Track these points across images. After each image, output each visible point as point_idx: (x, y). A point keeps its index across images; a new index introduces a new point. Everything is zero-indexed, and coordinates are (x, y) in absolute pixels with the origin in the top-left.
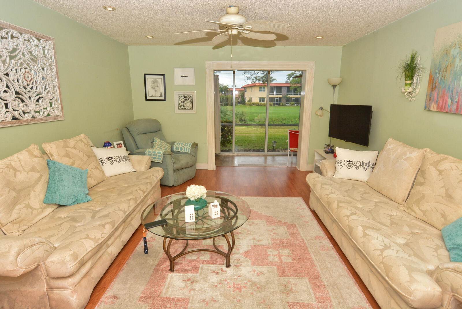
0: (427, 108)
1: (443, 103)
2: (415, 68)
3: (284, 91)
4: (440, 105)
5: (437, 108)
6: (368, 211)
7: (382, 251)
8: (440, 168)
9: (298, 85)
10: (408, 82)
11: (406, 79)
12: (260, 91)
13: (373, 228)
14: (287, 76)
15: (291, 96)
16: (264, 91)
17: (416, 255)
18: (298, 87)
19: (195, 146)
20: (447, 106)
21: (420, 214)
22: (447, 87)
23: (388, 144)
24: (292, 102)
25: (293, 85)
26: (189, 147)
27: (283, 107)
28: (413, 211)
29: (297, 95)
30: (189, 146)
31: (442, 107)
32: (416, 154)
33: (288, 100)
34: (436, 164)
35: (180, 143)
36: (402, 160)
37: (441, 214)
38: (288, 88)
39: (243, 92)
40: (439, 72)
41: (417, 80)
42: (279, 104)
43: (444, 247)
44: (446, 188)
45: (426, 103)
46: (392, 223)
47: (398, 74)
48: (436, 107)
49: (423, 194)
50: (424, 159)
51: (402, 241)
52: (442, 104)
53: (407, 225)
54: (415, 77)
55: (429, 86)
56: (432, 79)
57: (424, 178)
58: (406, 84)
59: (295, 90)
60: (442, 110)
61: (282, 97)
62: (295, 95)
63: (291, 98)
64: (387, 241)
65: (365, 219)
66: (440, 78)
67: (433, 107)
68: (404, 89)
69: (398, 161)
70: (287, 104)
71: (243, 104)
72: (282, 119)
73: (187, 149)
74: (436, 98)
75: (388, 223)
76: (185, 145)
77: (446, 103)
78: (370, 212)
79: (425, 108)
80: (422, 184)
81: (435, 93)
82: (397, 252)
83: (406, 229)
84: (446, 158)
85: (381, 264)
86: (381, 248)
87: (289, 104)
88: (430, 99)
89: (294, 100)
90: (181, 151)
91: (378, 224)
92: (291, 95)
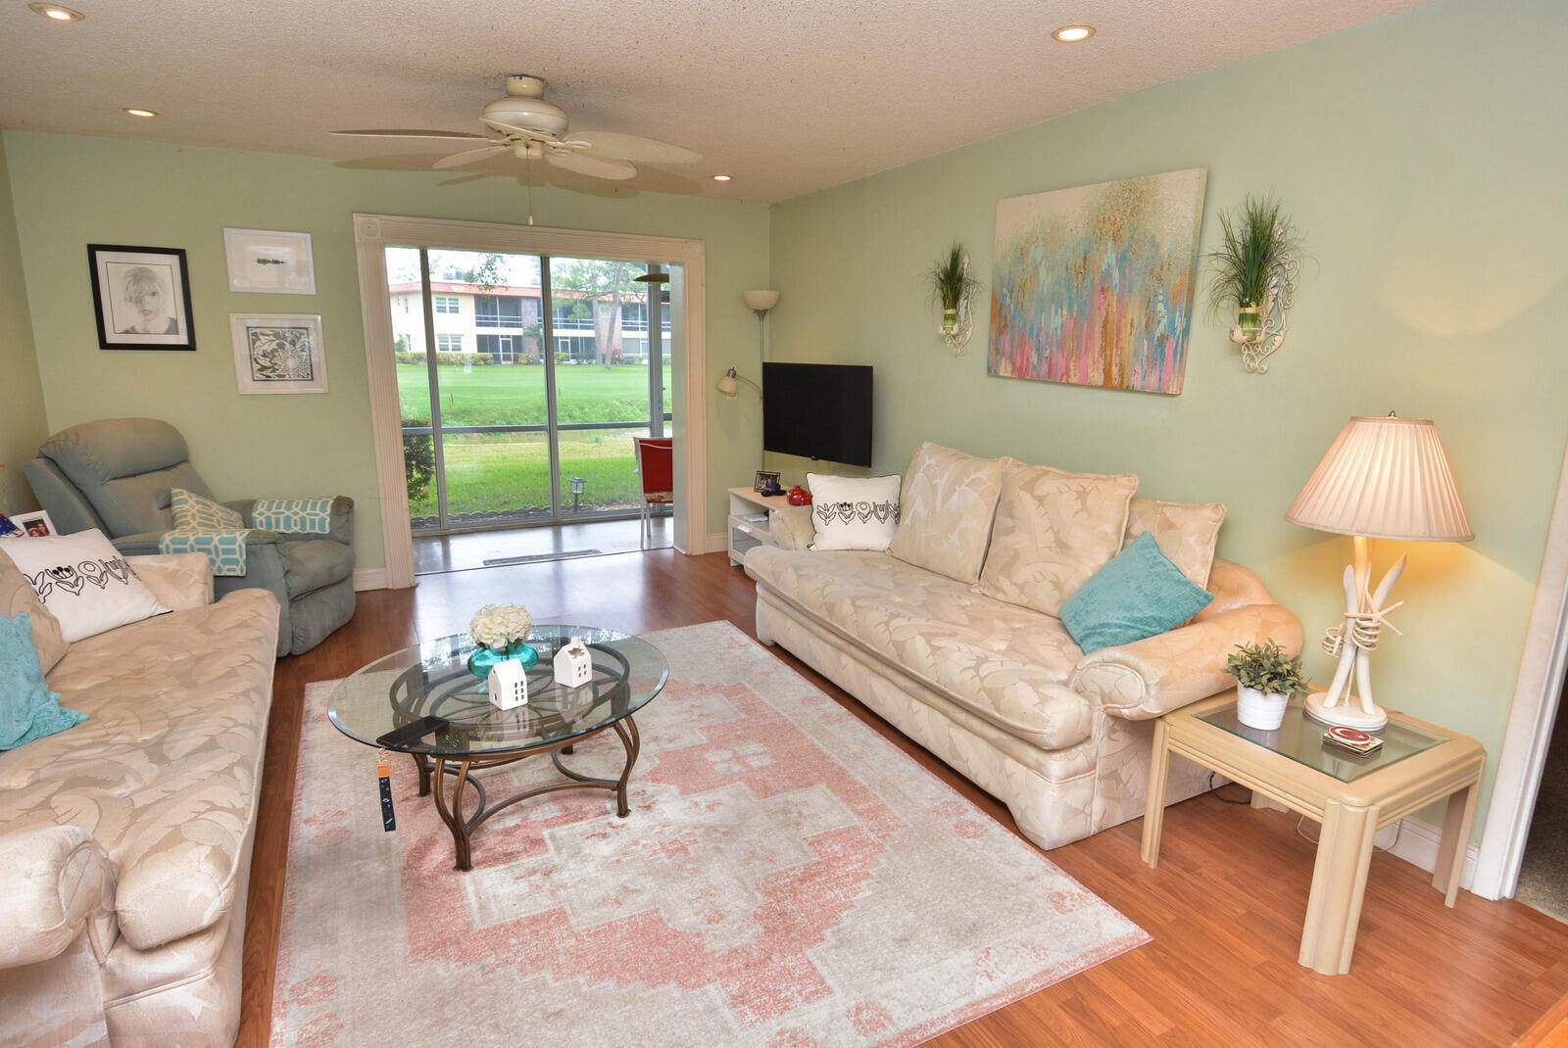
0: (992, 371)
1: (1022, 359)
2: (960, 279)
4: (1018, 363)
5: (1013, 371)
6: (920, 606)
7: (976, 668)
8: (1038, 493)
10: (950, 311)
11: (945, 304)
13: (944, 635)
17: (1033, 661)
19: (343, 507)
20: (1031, 367)
21: (1013, 593)
22: (1028, 326)
23: (927, 457)
26: (326, 515)
28: (999, 589)
30: (323, 510)
31: (1021, 368)
32: (986, 474)
34: (1029, 487)
35: (281, 502)
36: (963, 487)
37: (1053, 582)
40: (1011, 292)
41: (966, 308)
43: (1070, 641)
44: (1056, 530)
45: (988, 360)
46: (972, 620)
47: (928, 291)
48: (1009, 369)
49: (1016, 550)
50: (1004, 479)
51: (1002, 646)
52: (1022, 362)
53: (997, 618)
54: (962, 302)
55: (992, 321)
56: (998, 307)
57: (1012, 517)
58: (945, 315)
60: (1022, 373)
64: (977, 650)
65: (922, 621)
66: (1012, 306)
67: (1005, 368)
68: (944, 329)
69: (955, 490)
73: (312, 522)
74: (1008, 348)
75: (964, 619)
76: (303, 509)
77: (1028, 360)
78: (923, 606)
79: (989, 370)
80: (1010, 531)
81: (1006, 338)
82: (1002, 665)
83: (999, 625)
84: (1046, 473)
85: (983, 695)
86: (973, 663)
88: (996, 351)
90: (290, 532)
91: (949, 625)
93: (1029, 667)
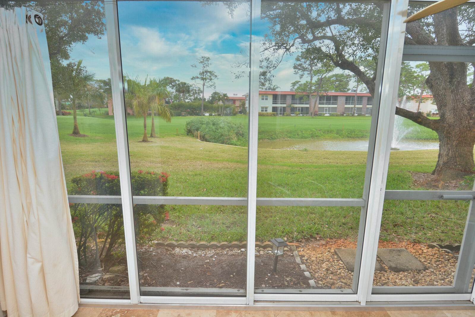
3: (289, 100)
9: (304, 94)
12: (263, 99)
14: (292, 85)
15: (296, 106)
16: (266, 99)
24: (297, 112)
25: (299, 94)
27: (288, 117)
29: (303, 104)
33: (293, 110)
38: (293, 96)
39: (244, 101)
42: (283, 114)
59: (301, 98)
61: (287, 106)
62: (300, 104)
63: (296, 107)
70: (292, 114)
71: (244, 114)
72: (287, 132)
87: (294, 113)
89: (299, 109)
92: (297, 104)
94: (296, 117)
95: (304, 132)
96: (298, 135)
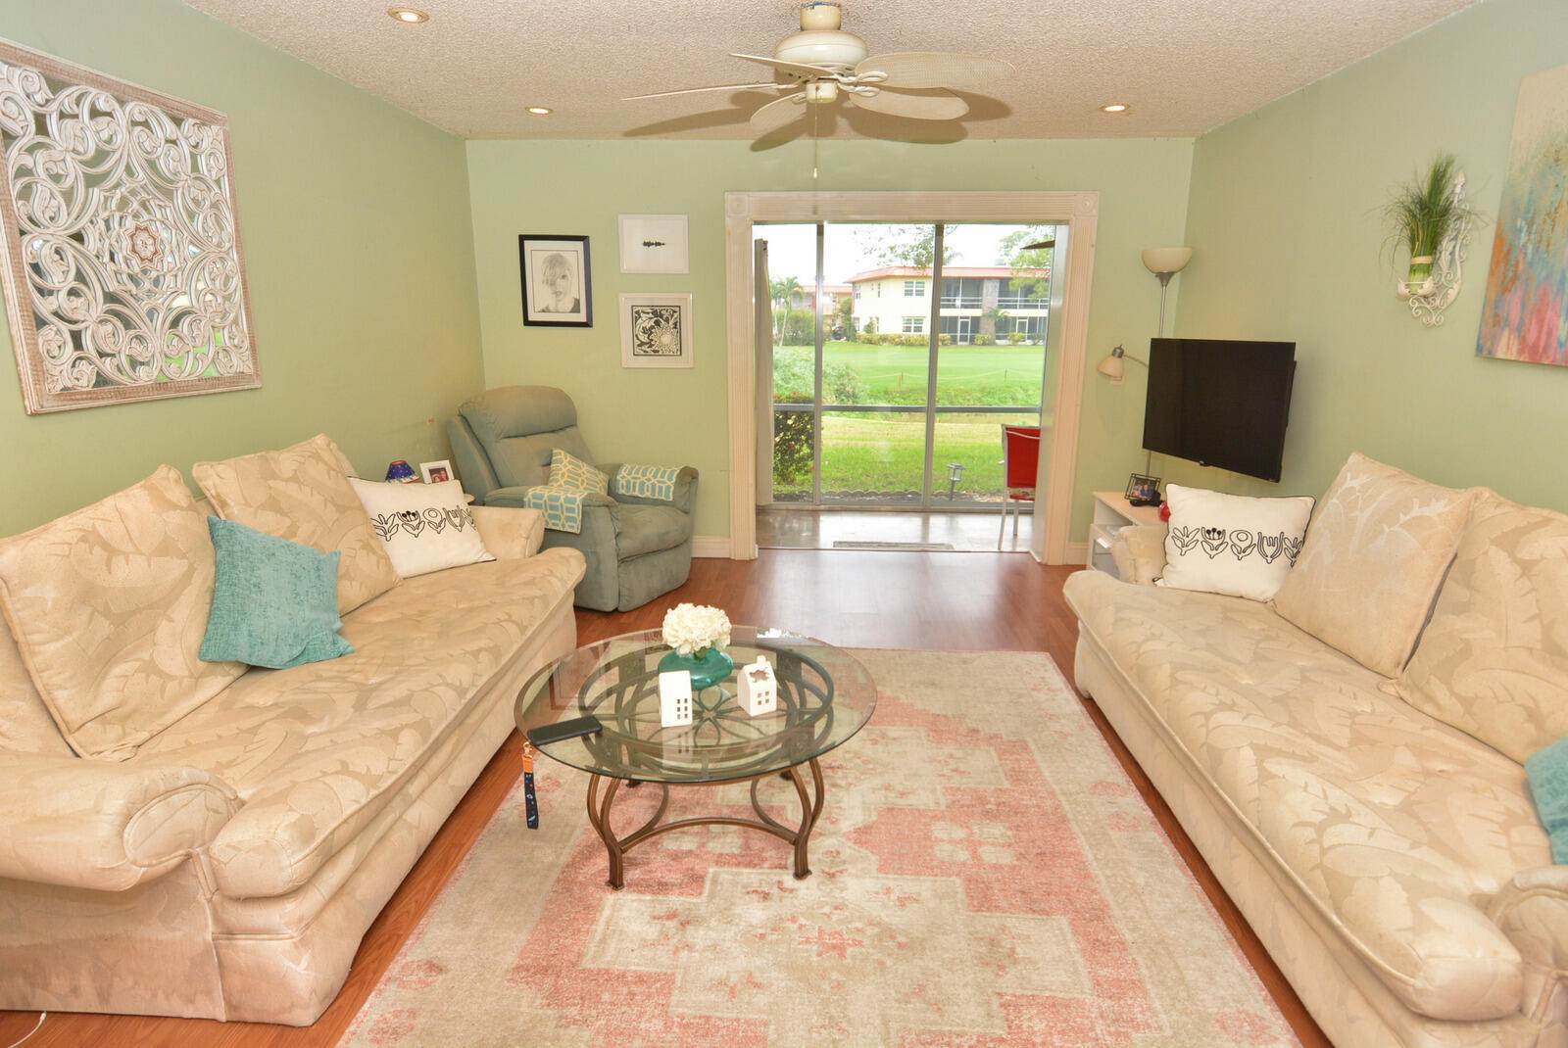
0: (1484, 350)
1: (1540, 332)
2: (1445, 212)
3: (990, 295)
4: (1531, 338)
5: (1521, 351)
6: (1276, 700)
7: (1320, 829)
8: (1524, 554)
9: (1039, 275)
10: (1422, 260)
11: (1413, 250)
12: (908, 293)
13: (1293, 755)
14: (1002, 244)
15: (1012, 313)
16: (920, 293)
17: (1437, 844)
18: (1038, 281)
19: (687, 477)
20: (1554, 344)
21: (1453, 710)
22: (1557, 277)
23: (1349, 475)
24: (1017, 334)
25: (1022, 274)
26: (671, 483)
27: (985, 349)
28: (1429, 698)
29: (1036, 307)
30: (670, 479)
31: (1535, 346)
32: (1440, 508)
33: (1004, 327)
34: (1510, 541)
35: (640, 469)
36: (1395, 528)
37: (1526, 708)
38: (1004, 283)
39: (848, 297)
40: (1530, 225)
41: (1452, 254)
42: (972, 340)
43: (1533, 820)
44: (1545, 622)
45: (1480, 332)
46: (1357, 739)
47: (1387, 232)
48: (1515, 348)
49: (1467, 642)
50: (1467, 522)
51: (1392, 799)
52: (1538, 338)
53: (1406, 745)
54: (1446, 245)
55: (1492, 273)
56: (1505, 249)
57: (1469, 587)
58: (1412, 266)
59: (1029, 290)
60: (1535, 356)
61: (984, 316)
62: (1026, 307)
63: (1014, 318)
64: (1338, 797)
65: (1266, 725)
66: (1530, 248)
67: (1506, 346)
68: (1408, 286)
69: (1382, 531)
70: (998, 338)
71: (848, 340)
72: (983, 390)
73: (660, 488)
74: (1515, 316)
75: (1343, 736)
76: (655, 477)
77: (1550, 334)
78: (1282, 700)
79: (1479, 349)
80: (1462, 609)
81: (1514, 299)
82: (1371, 834)
83: (1405, 759)
84: (1548, 521)
85: (1318, 873)
86: (1318, 818)
87: (1005, 338)
88: (1494, 319)
89: (1022, 325)
90: (643, 496)
91: (1309, 741)
92: (1015, 307)
93: (1424, 854)
94: (1014, 349)
95: (1030, 392)
96: (1013, 399)
